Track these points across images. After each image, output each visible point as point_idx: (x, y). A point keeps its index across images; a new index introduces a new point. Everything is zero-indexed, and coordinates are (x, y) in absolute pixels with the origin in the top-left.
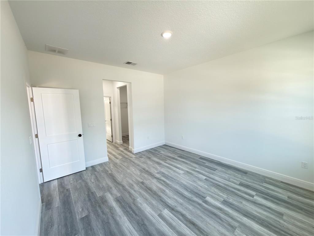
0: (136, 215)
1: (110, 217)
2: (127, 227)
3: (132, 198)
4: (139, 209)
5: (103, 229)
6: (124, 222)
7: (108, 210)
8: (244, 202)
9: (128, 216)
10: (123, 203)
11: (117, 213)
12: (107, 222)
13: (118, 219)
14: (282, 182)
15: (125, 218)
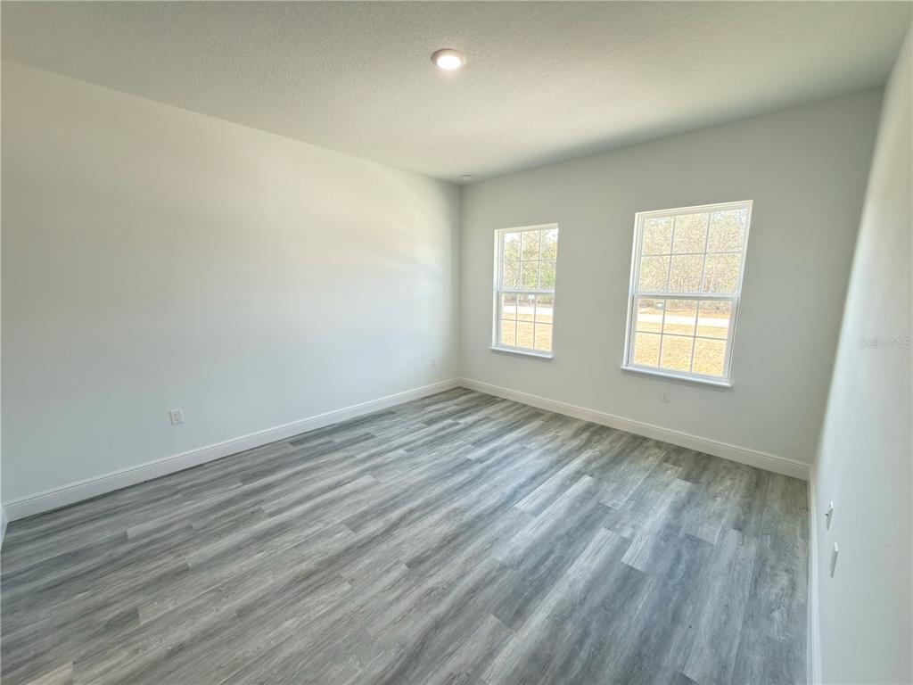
0: (551, 552)
1: (587, 607)
2: (590, 559)
3: (495, 576)
4: (531, 550)
5: (626, 609)
6: (582, 570)
7: (569, 627)
8: (475, 430)
9: (563, 567)
10: (526, 594)
11: (567, 595)
12: (603, 609)
13: (580, 586)
14: (424, 398)
15: (569, 571)
